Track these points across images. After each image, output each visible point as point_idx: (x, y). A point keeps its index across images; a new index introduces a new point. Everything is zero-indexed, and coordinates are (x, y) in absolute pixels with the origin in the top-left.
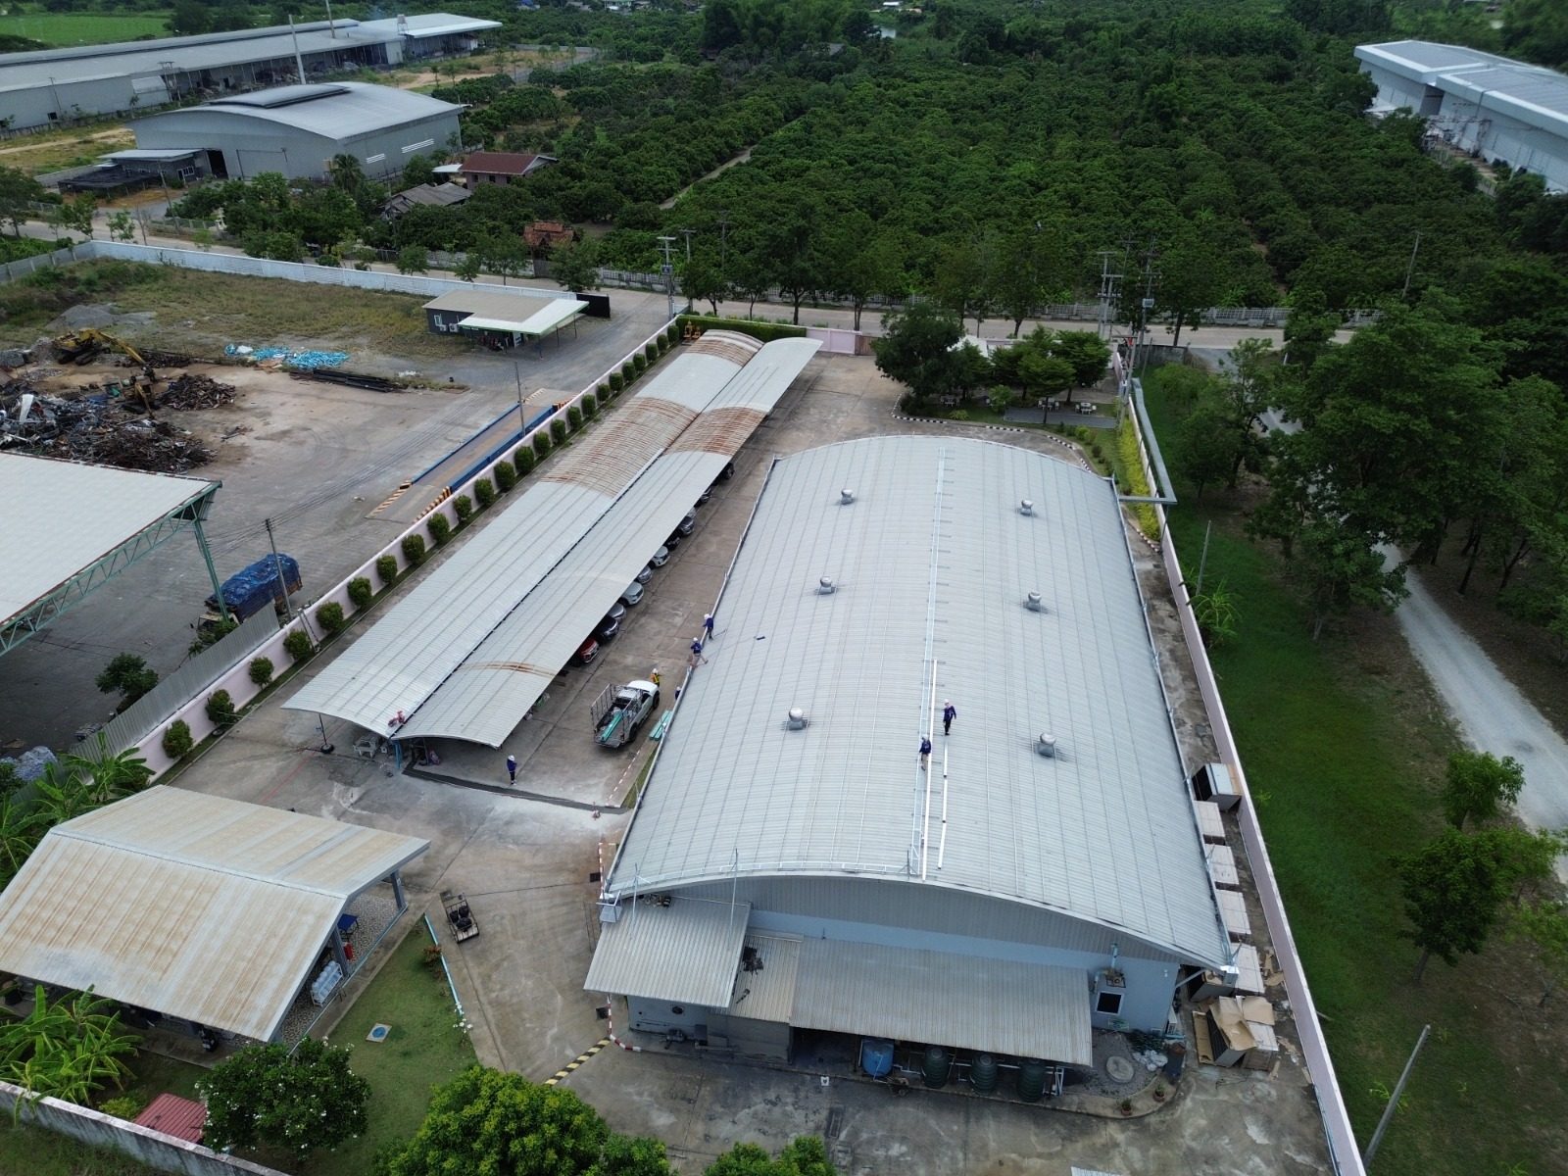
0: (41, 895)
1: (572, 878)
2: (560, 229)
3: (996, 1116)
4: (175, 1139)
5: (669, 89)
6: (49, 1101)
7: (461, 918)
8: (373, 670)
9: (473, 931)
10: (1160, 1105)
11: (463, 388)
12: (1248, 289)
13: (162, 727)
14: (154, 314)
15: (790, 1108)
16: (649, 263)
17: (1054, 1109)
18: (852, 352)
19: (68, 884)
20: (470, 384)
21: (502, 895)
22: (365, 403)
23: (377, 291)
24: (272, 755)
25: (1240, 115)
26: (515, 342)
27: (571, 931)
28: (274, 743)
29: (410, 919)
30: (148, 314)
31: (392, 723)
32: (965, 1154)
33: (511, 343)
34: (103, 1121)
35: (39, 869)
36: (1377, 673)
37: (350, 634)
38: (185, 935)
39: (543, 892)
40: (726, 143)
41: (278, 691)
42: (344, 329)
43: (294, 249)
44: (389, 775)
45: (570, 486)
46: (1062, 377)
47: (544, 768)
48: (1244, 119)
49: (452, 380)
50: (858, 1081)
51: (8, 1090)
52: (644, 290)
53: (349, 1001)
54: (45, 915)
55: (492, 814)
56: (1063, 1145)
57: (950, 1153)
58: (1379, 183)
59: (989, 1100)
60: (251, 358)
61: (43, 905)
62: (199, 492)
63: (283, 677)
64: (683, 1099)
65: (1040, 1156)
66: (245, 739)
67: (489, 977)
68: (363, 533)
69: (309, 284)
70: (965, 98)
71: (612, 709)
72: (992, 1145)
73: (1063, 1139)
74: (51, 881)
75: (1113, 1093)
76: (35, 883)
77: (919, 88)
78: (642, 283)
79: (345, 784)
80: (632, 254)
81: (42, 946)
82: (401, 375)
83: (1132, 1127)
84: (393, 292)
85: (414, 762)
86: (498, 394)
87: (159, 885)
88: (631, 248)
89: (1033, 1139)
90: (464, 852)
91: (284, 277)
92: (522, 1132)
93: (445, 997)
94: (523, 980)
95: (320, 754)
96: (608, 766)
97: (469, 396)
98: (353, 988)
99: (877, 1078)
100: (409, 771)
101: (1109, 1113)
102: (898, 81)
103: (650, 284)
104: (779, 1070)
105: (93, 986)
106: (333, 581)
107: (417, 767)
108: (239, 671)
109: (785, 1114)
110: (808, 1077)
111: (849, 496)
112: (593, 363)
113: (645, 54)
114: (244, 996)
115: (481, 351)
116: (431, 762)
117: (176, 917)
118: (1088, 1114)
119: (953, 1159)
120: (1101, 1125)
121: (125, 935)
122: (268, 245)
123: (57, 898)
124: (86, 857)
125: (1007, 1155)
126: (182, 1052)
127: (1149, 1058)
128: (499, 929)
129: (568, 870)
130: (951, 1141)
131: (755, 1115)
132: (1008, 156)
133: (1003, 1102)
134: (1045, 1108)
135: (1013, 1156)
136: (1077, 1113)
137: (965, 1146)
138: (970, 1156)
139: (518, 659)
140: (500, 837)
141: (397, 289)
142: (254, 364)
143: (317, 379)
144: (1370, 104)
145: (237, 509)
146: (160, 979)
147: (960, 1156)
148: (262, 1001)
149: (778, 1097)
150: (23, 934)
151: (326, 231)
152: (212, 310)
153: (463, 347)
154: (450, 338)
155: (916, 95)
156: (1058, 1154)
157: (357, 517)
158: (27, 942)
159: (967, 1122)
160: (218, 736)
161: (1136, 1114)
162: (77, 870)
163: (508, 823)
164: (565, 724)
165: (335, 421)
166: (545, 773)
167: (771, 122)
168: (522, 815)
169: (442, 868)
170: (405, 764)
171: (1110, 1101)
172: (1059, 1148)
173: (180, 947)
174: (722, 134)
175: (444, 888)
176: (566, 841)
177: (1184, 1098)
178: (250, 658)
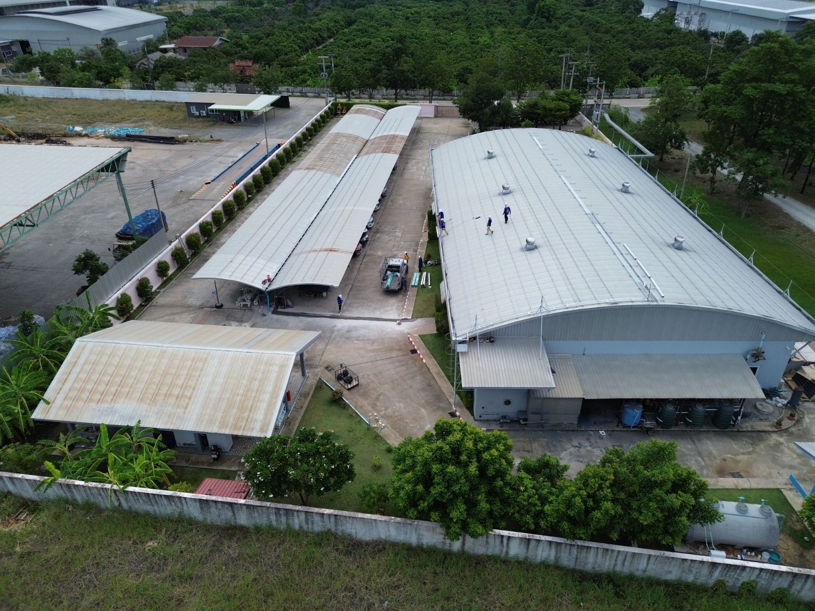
0: (83, 376)
1: (400, 353)
2: (251, 64)
3: (708, 438)
4: (230, 499)
5: (274, 17)
6: (131, 489)
7: (345, 377)
8: (241, 257)
9: (354, 383)
10: (794, 422)
11: (219, 141)
12: (629, 78)
13: (115, 296)
14: (14, 117)
15: (589, 448)
16: (304, 81)
17: (738, 431)
18: (433, 116)
19: (99, 368)
20: (223, 139)
21: (362, 365)
22: (164, 150)
23: (147, 101)
24: (185, 312)
25: (579, 18)
26: (242, 119)
27: (413, 377)
28: (182, 306)
29: (312, 381)
30: (10, 117)
31: (264, 282)
32: (702, 458)
33: (239, 119)
34: (175, 495)
35: (76, 362)
36: (783, 229)
37: (205, 252)
38: (193, 386)
39: (387, 361)
40: (319, 35)
41: (173, 282)
42: (134, 118)
43: (91, 82)
44: (264, 315)
45: (312, 172)
46: (564, 110)
47: (356, 305)
48: (582, 20)
49: (211, 137)
50: (621, 431)
51: (99, 486)
52: (302, 96)
53: (295, 425)
54: (89, 387)
55: (336, 328)
56: (753, 447)
57: (693, 459)
58: (664, 39)
59: (700, 431)
60: (84, 133)
61: (86, 381)
62: (120, 152)
63: (174, 274)
64: (524, 451)
65: (744, 454)
66: (163, 306)
67: (375, 404)
68: (192, 206)
69: (104, 100)
70: (439, 14)
71: (386, 272)
72: (715, 452)
73: (752, 444)
74: (88, 367)
75: (766, 420)
76: (77, 369)
77: (412, 11)
78: (300, 92)
79: (238, 321)
80: (292, 78)
81: (93, 405)
82: (180, 136)
83: (785, 434)
84: (157, 101)
85: (277, 308)
86: (240, 142)
87: (165, 361)
88: (291, 75)
89: (736, 447)
90: (328, 347)
91: (88, 97)
92: (488, 448)
93: (353, 416)
94: (397, 404)
95: (216, 309)
96: (393, 301)
97: (225, 144)
98: (294, 419)
99: (633, 427)
100: (275, 312)
101: (769, 429)
102: (401, 8)
103: (305, 93)
104: (573, 431)
105: (139, 422)
106: (183, 229)
107: (279, 310)
108: (150, 268)
109: (588, 451)
110: (592, 432)
111: (492, 153)
112: (289, 127)
113: (254, 3)
114: (246, 415)
115: (222, 124)
116: (288, 306)
117: (183, 377)
118: (758, 431)
119: (696, 461)
120: (768, 435)
121: (151, 391)
122: (76, 80)
123: (95, 377)
124: (108, 352)
125: (726, 456)
126: (197, 463)
127: (776, 401)
128: (369, 381)
129: (396, 350)
130: (691, 453)
131: (571, 454)
132: (473, 35)
133: (708, 431)
134: (734, 431)
135: (729, 456)
136: (752, 431)
137: (700, 454)
138: (705, 458)
139: (328, 246)
140: (347, 338)
141: (159, 100)
142: (86, 135)
143: (129, 140)
144: (640, 12)
145: (107, 199)
146: (184, 413)
147: (700, 459)
148: (259, 416)
149: (579, 444)
150: (77, 399)
151: (108, 73)
152: (49, 114)
153: (211, 123)
154: (201, 119)
155: (411, 13)
156: (753, 451)
157: (184, 199)
158: (81, 404)
159: (694, 443)
160: (145, 306)
161: (783, 428)
162: (104, 359)
163: (348, 331)
164: (358, 284)
165: (149, 158)
166: (358, 307)
167: (339, 26)
168: (355, 327)
169: (319, 356)
170: (272, 309)
171: (767, 423)
172: (752, 449)
173: (192, 393)
174: (316, 30)
175: (326, 365)
176: (387, 336)
177: (803, 418)
178: (156, 260)
